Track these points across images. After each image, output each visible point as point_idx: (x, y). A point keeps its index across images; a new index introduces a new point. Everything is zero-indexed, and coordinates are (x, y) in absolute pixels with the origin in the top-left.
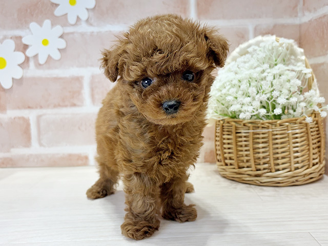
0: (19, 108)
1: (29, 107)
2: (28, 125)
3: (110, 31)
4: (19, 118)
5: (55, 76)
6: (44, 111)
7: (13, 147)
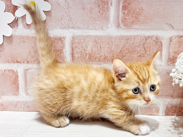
0: (8, 62)
1: (17, 62)
2: (17, 77)
4: (9, 70)
6: (30, 65)
7: (3, 95)
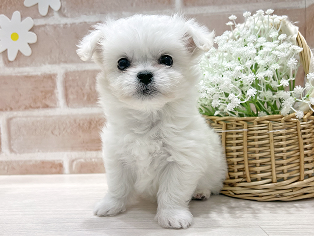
3: (85, 22)
5: (26, 74)
6: (15, 113)
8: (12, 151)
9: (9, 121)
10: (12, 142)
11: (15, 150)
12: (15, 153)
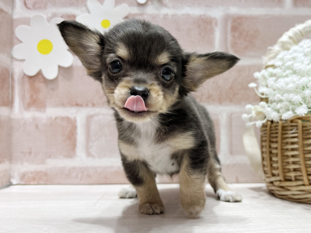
0: (63, 105)
1: (77, 105)
2: (74, 128)
3: (188, 15)
4: (63, 118)
6: (97, 110)
7: (50, 157)
8: (89, 154)
9: (89, 118)
10: (90, 144)
11: (93, 153)
12: (93, 157)
